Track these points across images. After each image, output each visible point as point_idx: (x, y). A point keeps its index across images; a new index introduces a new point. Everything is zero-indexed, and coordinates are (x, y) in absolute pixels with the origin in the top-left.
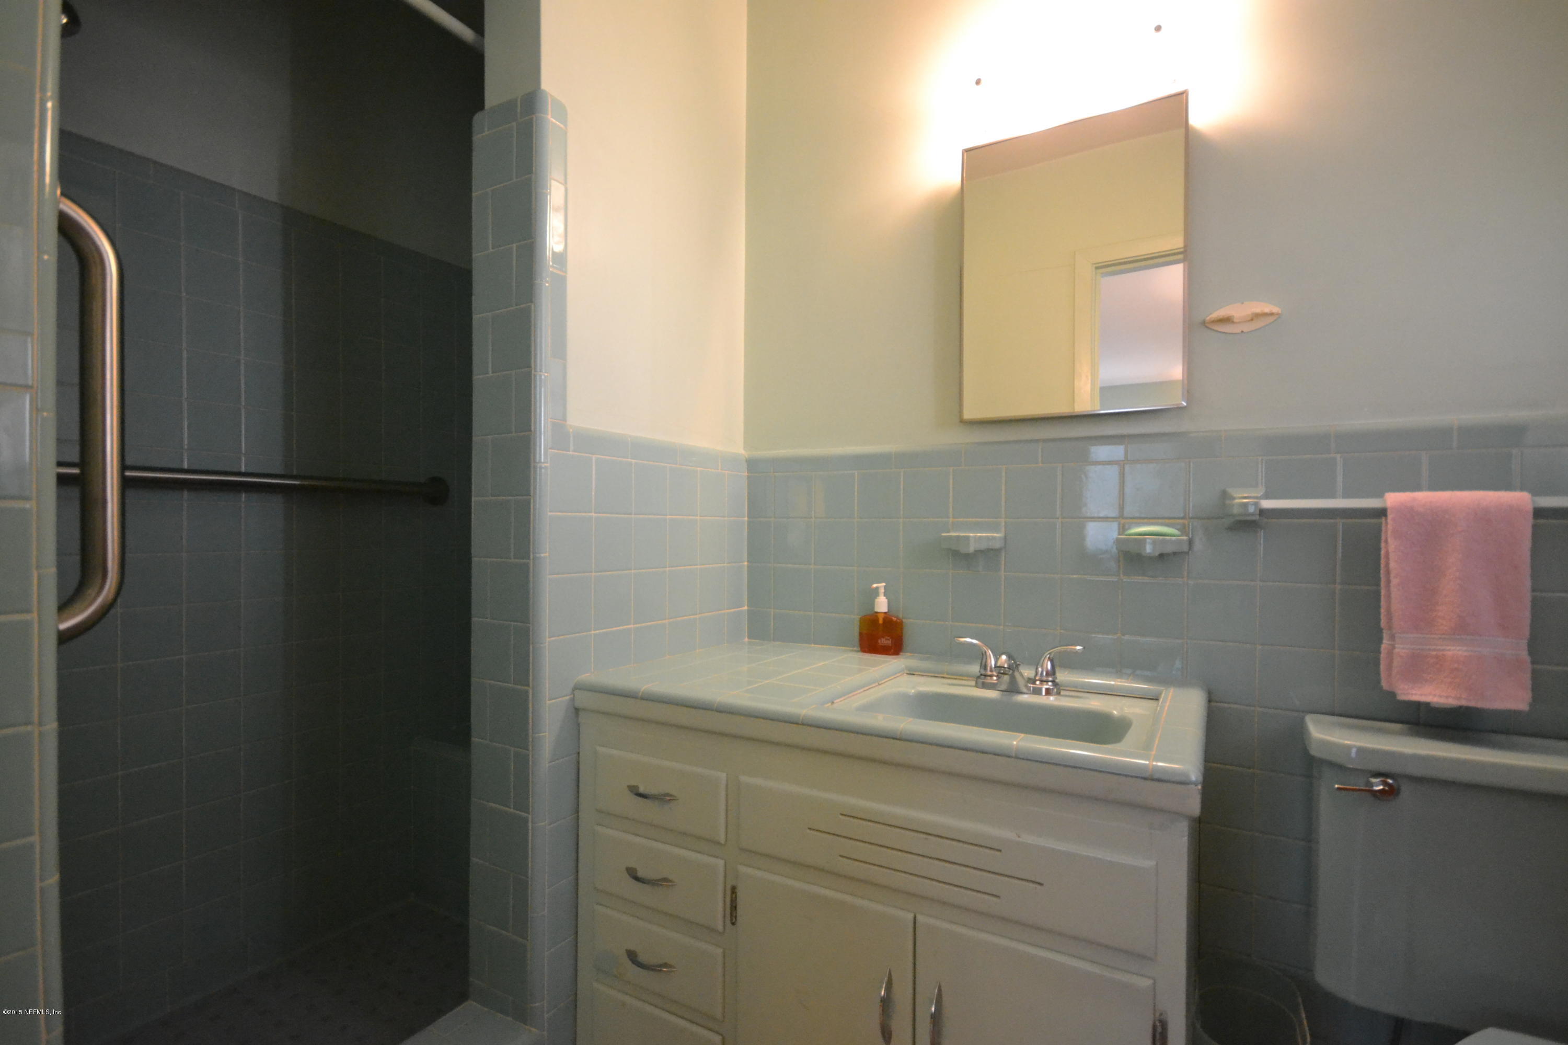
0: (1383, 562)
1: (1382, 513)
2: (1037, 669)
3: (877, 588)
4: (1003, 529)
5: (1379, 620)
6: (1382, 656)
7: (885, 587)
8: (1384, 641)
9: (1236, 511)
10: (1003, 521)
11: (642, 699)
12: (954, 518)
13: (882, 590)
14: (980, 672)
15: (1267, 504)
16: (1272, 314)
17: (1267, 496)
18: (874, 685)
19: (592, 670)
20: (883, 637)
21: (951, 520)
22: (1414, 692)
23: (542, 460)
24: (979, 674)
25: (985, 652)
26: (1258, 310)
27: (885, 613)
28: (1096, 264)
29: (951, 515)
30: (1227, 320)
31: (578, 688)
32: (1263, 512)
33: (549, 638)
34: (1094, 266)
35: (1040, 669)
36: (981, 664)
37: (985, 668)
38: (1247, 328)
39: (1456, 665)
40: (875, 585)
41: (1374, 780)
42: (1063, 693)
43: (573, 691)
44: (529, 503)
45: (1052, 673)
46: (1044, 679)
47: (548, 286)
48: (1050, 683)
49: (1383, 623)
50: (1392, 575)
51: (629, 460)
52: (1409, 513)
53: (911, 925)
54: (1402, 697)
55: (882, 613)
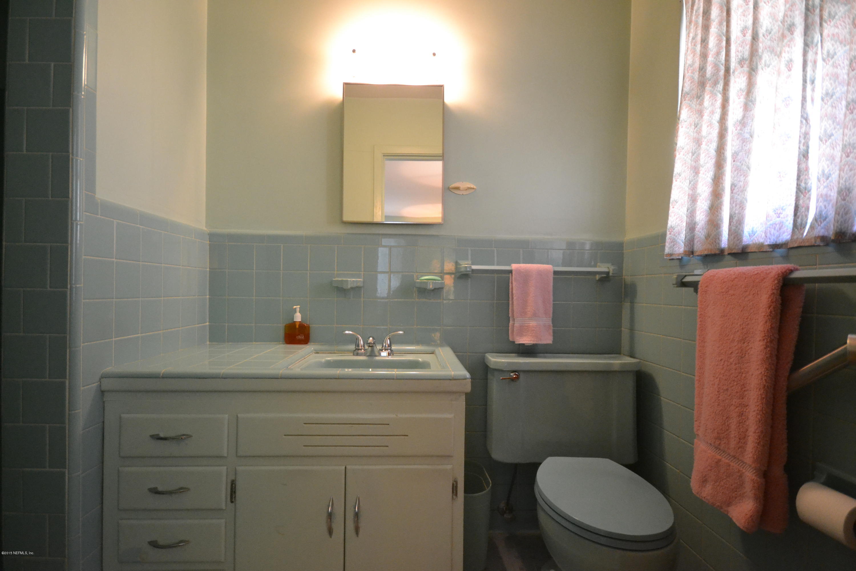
0: (510, 290)
1: (511, 272)
2: (383, 344)
3: (296, 308)
4: (363, 277)
5: (509, 314)
6: (510, 328)
7: (300, 308)
8: (510, 322)
9: (463, 270)
10: (362, 273)
11: (163, 377)
12: (337, 271)
13: (298, 310)
14: (355, 348)
15: (474, 267)
16: (473, 188)
17: (473, 264)
18: (302, 359)
19: (113, 365)
20: (299, 335)
21: (336, 272)
22: (521, 340)
23: (78, 219)
24: (355, 349)
25: (358, 338)
26: (469, 186)
27: (300, 322)
28: (384, 153)
29: (336, 270)
30: (458, 188)
31: (104, 376)
32: (473, 271)
33: (83, 343)
34: (383, 154)
35: (384, 344)
36: (356, 343)
37: (358, 346)
38: (465, 193)
39: (533, 329)
40: (295, 307)
41: (512, 374)
42: (394, 354)
43: (100, 379)
44: (67, 249)
45: (390, 346)
46: (387, 348)
47: (83, 98)
48: (389, 350)
49: (510, 315)
50: (514, 296)
51: (139, 226)
52: (519, 271)
53: (344, 472)
54: (517, 342)
55: (298, 322)
